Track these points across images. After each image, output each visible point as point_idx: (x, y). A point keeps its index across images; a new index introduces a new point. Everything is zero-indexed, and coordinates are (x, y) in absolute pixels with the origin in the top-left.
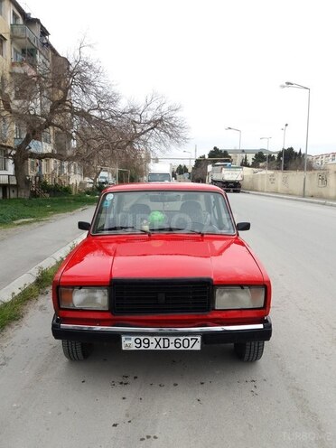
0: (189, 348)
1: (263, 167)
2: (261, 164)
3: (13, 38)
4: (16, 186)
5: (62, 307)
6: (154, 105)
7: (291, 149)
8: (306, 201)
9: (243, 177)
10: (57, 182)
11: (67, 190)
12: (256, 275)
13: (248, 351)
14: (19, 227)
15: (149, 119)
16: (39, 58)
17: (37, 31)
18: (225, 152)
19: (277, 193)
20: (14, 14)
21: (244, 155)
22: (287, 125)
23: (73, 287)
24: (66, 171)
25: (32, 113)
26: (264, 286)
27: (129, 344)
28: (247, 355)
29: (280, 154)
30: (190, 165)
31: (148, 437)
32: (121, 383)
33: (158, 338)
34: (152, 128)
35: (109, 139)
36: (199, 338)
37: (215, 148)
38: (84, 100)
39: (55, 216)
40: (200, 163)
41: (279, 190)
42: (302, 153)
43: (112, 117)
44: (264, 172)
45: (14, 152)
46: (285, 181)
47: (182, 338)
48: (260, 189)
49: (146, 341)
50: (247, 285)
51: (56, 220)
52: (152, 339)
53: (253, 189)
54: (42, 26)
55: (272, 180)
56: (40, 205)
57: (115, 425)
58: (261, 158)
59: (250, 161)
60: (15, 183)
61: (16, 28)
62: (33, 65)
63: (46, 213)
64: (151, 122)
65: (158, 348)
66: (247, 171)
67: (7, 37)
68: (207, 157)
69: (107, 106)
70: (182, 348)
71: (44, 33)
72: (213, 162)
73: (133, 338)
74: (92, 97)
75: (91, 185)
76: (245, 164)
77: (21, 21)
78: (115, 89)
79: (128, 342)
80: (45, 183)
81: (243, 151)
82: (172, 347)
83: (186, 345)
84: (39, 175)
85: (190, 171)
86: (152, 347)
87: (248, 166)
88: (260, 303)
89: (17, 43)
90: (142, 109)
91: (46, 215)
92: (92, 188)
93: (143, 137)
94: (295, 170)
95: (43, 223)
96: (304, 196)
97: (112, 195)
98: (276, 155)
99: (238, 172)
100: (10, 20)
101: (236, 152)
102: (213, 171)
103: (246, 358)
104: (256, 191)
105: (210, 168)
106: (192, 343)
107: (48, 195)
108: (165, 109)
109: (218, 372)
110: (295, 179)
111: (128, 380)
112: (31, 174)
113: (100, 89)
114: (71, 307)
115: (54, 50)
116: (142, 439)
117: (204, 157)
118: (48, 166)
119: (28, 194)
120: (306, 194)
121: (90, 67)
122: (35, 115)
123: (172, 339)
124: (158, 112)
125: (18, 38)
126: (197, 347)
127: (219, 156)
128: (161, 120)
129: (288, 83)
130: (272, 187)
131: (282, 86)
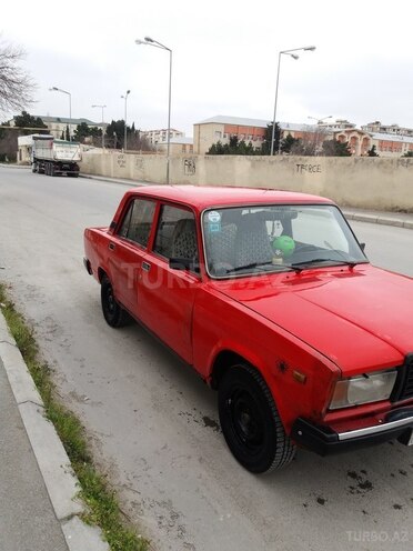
2: (87, 139)
7: (123, 122)
18: (39, 119)
22: (129, 92)
29: (110, 128)
37: (24, 113)
40: (5, 134)
46: (140, 164)
48: (104, 172)
53: (93, 173)
55: (121, 163)
58: (85, 132)
59: (72, 134)
68: (13, 124)
81: (59, 120)
98: (104, 129)
104: (99, 175)
110: (154, 163)
117: (8, 124)
127: (31, 125)
129: (148, 39)
130: (122, 172)
131: (139, 42)
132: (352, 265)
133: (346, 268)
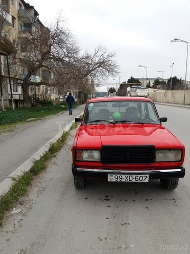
0: (143, 181)
1: (159, 88)
2: (158, 86)
3: (19, 17)
4: (23, 101)
5: (77, 160)
6: (99, 54)
7: (176, 77)
8: (185, 107)
9: (148, 94)
10: (45, 98)
11: (50, 103)
12: (177, 144)
13: (170, 184)
14: (30, 123)
15: (96, 62)
16: (34, 29)
17: (32, 13)
18: (137, 79)
19: (168, 103)
20: (19, 4)
21: (148, 81)
22: (173, 64)
23: (83, 150)
24: (49, 92)
25: (32, 60)
26: (181, 150)
27: (112, 178)
28: (169, 186)
29: (169, 80)
30: (117, 87)
31: (126, 224)
32: (105, 199)
33: (127, 176)
34: (98, 67)
35: (74, 74)
36: (148, 176)
37: (131, 77)
38: (60, 52)
39: (48, 117)
40: (123, 86)
41: (170, 101)
42: (182, 79)
43: (75, 61)
44: (160, 91)
45: (22, 82)
46: (173, 96)
47: (139, 176)
48: (158, 100)
49: (121, 177)
50: (172, 149)
51: (49, 119)
52: (124, 176)
54: (35, 10)
55: (165, 95)
56: (38, 111)
57: (107, 218)
58: (158, 83)
59: (152, 85)
60: (22, 99)
61: (21, 12)
62: (31, 33)
63: (42, 115)
64: (97, 63)
65: (127, 181)
66: (150, 90)
67: (16, 17)
68: (126, 83)
69: (73, 55)
70: (139, 181)
71: (36, 14)
72: (131, 86)
73: (114, 175)
74: (65, 50)
75: (63, 100)
76: (148, 86)
77: (23, 8)
78: (77, 45)
79: (111, 178)
80: (38, 98)
81: (147, 79)
82: (134, 180)
83: (141, 179)
84: (35, 95)
85: (117, 91)
86: (123, 180)
87: (151, 88)
88: (179, 158)
89: (21, 21)
90: (93, 56)
91: (43, 116)
92: (64, 101)
93: (93, 72)
94: (178, 89)
95: (43, 120)
96: (184, 105)
97: (92, 104)
98: (167, 81)
99: (146, 91)
100: (17, 7)
101: (143, 79)
102: (131, 91)
103: (169, 188)
105: (129, 89)
106: (144, 178)
107: (40, 106)
108: (105, 55)
109: (154, 195)
110: (179, 95)
111: (109, 198)
112: (31, 94)
113: (69, 45)
114: (82, 160)
115: (41, 24)
116: (123, 225)
117: (125, 82)
118: (39, 89)
119: (30, 105)
120: (186, 103)
121: (63, 33)
122: (33, 60)
123: (134, 176)
124: (102, 57)
125: (22, 17)
126: (147, 180)
127: (134, 82)
128: (103, 62)
129: (175, 39)
130: (165, 99)
131: (172, 41)
132: (143, 124)
133: (141, 125)
